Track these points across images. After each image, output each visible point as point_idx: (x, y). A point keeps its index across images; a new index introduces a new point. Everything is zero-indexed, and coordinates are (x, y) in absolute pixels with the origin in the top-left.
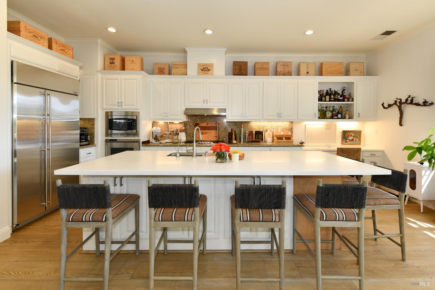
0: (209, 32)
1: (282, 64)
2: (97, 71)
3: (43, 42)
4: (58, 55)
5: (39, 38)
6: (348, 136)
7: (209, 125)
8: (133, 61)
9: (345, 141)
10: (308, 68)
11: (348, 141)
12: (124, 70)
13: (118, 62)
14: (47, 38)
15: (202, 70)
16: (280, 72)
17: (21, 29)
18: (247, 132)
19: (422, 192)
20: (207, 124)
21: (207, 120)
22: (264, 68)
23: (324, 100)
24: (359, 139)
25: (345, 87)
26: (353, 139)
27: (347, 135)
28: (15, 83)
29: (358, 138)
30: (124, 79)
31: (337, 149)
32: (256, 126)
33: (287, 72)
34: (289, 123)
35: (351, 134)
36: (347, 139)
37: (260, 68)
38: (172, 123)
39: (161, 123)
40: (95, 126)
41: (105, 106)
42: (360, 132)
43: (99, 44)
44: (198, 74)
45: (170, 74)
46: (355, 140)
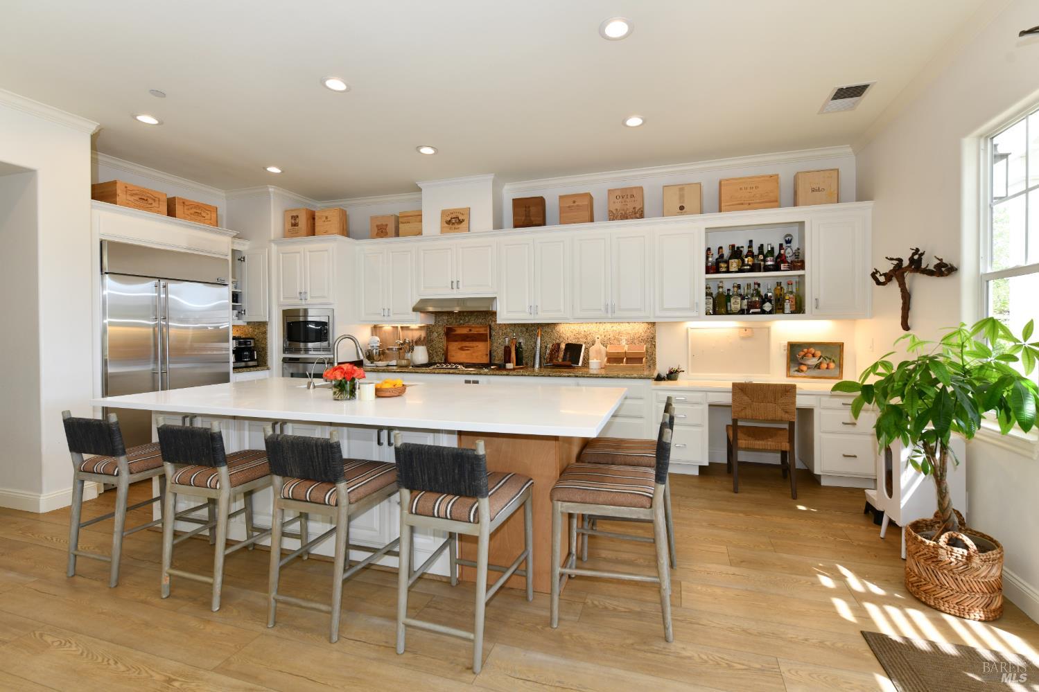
0: (427, 151)
1: (619, 193)
2: (271, 241)
3: (157, 205)
4: (186, 223)
5: (150, 201)
6: (805, 356)
7: (474, 331)
8: (327, 218)
9: (797, 368)
10: (682, 197)
11: (804, 368)
12: (314, 235)
13: (303, 222)
14: (164, 199)
15: (449, 222)
16: (614, 212)
17: (119, 192)
18: (550, 346)
19: (902, 506)
20: (470, 330)
21: (469, 321)
22: (578, 206)
23: (724, 270)
24: (837, 362)
25: (790, 235)
26: (821, 363)
27: (802, 353)
28: (106, 273)
29: (834, 361)
30: (310, 251)
31: (731, 387)
32: (569, 332)
33: (631, 210)
34: (646, 325)
35: (812, 350)
36: (802, 364)
37: (569, 207)
38: (407, 328)
39: (387, 328)
40: (268, 336)
41: (282, 300)
42: (840, 346)
43: (272, 195)
44: (442, 232)
45: (397, 234)
46: (824, 366)
